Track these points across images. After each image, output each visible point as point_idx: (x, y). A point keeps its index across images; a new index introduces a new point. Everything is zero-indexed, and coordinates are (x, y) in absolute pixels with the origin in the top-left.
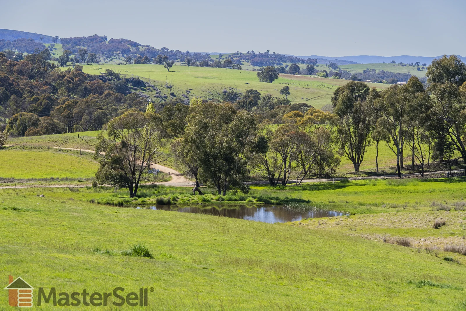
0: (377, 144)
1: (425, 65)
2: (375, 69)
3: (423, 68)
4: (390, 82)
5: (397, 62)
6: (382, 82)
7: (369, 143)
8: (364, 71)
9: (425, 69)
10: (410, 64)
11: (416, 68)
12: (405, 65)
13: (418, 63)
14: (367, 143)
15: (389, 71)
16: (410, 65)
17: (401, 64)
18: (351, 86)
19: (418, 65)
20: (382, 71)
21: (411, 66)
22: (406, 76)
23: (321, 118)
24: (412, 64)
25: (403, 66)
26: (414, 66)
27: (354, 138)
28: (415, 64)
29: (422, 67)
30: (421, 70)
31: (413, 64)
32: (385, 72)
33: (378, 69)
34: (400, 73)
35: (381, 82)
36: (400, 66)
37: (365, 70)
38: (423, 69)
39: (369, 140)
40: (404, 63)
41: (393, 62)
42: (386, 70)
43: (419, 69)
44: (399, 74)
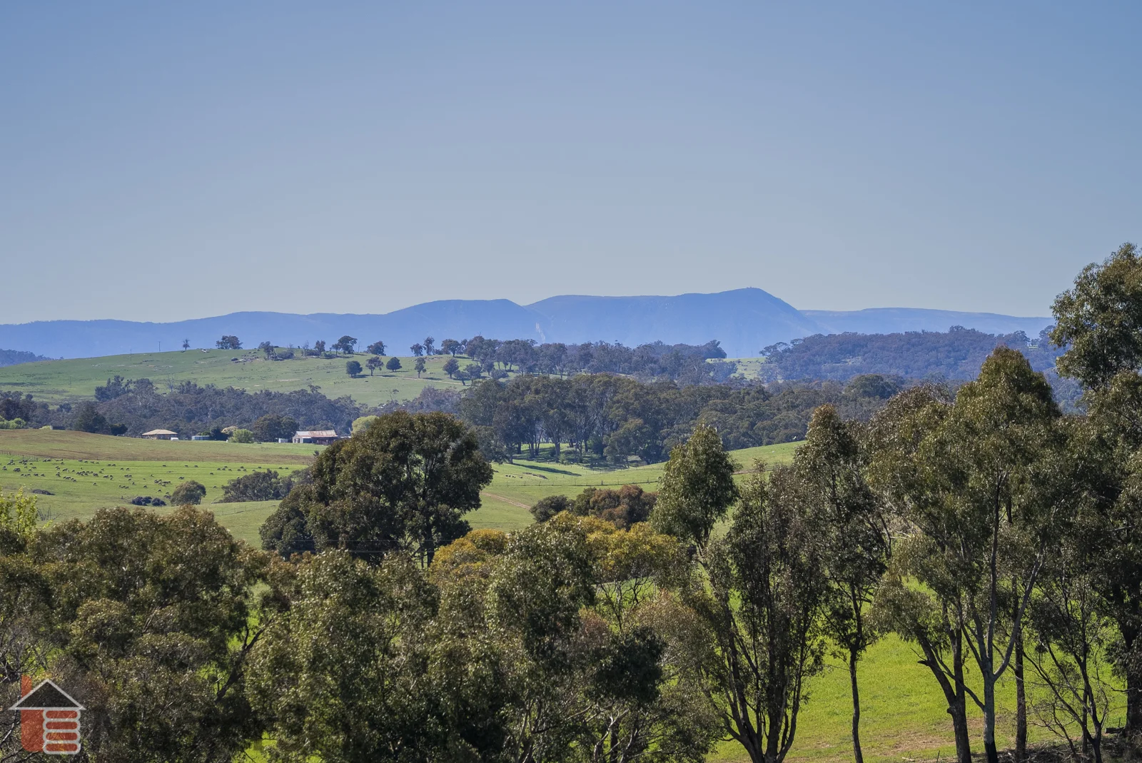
0: (854, 659)
1: (378, 349)
2: (151, 379)
3: (374, 363)
4: (259, 432)
5: (250, 343)
6: (224, 437)
7: (818, 661)
8: (99, 390)
9: (384, 369)
10: (312, 347)
11: (341, 363)
12: (289, 355)
13: (346, 344)
14: (810, 661)
15: (221, 386)
16: (311, 353)
17: (268, 348)
18: (395, 434)
19: (349, 350)
20: (188, 388)
21: (313, 359)
22: (305, 403)
23: (617, 557)
24: (321, 346)
25: (275, 359)
26: (329, 357)
27: (748, 640)
28: (336, 347)
29: (371, 361)
30: (366, 371)
31: (327, 348)
32: (201, 391)
33: (162, 377)
34: (273, 391)
35: (218, 435)
36: (261, 362)
37: (104, 384)
38: (377, 371)
39: (815, 646)
40: (282, 343)
41: (231, 343)
42: (202, 380)
43: (354, 369)
44: (268, 394)
